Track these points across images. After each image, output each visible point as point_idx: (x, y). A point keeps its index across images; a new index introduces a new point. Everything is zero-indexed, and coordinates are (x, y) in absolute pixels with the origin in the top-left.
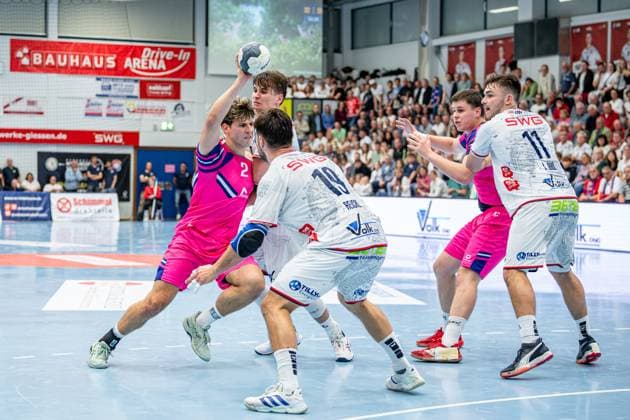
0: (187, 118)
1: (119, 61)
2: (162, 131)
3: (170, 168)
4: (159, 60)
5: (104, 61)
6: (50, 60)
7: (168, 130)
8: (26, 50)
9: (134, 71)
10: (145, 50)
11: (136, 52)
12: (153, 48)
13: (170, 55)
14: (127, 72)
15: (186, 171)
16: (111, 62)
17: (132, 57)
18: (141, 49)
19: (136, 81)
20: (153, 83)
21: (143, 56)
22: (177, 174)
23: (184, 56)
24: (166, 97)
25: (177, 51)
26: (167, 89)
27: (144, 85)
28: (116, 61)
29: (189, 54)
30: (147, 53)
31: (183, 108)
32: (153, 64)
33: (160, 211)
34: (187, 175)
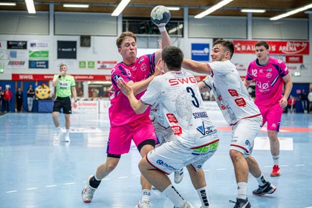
0: (306, 71)
1: (277, 48)
2: (295, 76)
3: (299, 92)
4: (293, 47)
5: (271, 48)
6: (249, 48)
7: (298, 76)
8: (239, 44)
9: (283, 52)
10: (287, 43)
11: (284, 44)
12: (291, 42)
13: (298, 45)
14: (281, 52)
15: (305, 92)
16: (274, 48)
17: (282, 46)
18: (286, 42)
19: (284, 56)
20: (291, 57)
21: (287, 45)
22: (301, 94)
23: (304, 45)
24: (296, 62)
25: (301, 43)
26: (297, 59)
27: (287, 58)
28: (276, 48)
29: (306, 44)
30: (289, 44)
31: (304, 67)
32: (291, 49)
33: (295, 109)
34: (305, 94)
